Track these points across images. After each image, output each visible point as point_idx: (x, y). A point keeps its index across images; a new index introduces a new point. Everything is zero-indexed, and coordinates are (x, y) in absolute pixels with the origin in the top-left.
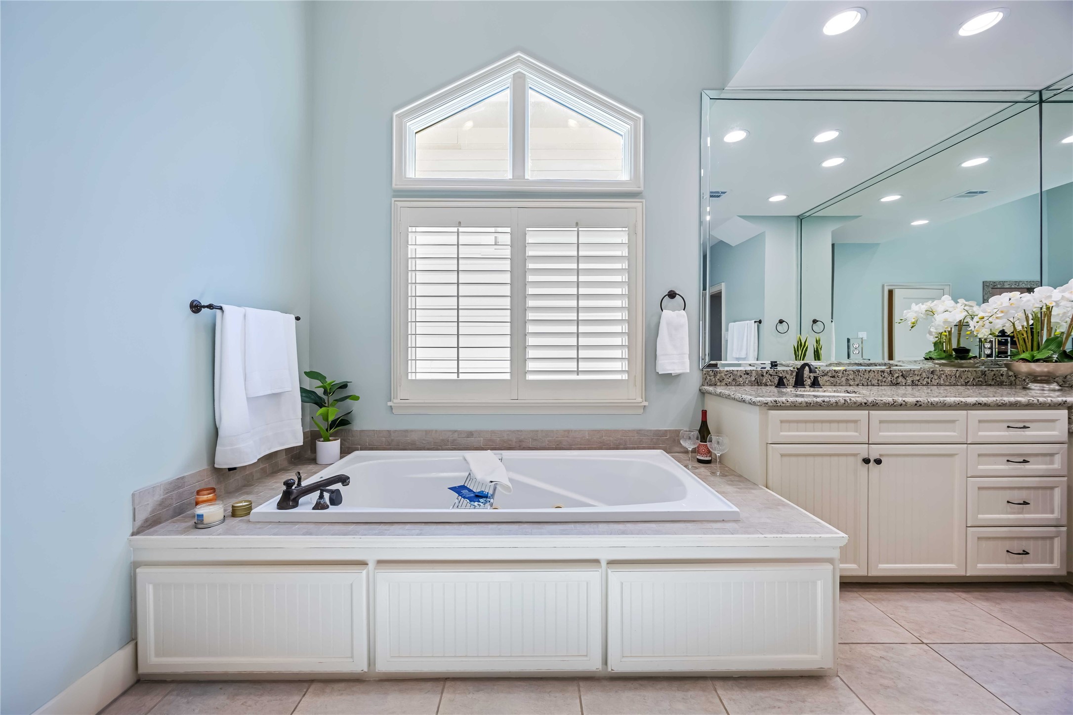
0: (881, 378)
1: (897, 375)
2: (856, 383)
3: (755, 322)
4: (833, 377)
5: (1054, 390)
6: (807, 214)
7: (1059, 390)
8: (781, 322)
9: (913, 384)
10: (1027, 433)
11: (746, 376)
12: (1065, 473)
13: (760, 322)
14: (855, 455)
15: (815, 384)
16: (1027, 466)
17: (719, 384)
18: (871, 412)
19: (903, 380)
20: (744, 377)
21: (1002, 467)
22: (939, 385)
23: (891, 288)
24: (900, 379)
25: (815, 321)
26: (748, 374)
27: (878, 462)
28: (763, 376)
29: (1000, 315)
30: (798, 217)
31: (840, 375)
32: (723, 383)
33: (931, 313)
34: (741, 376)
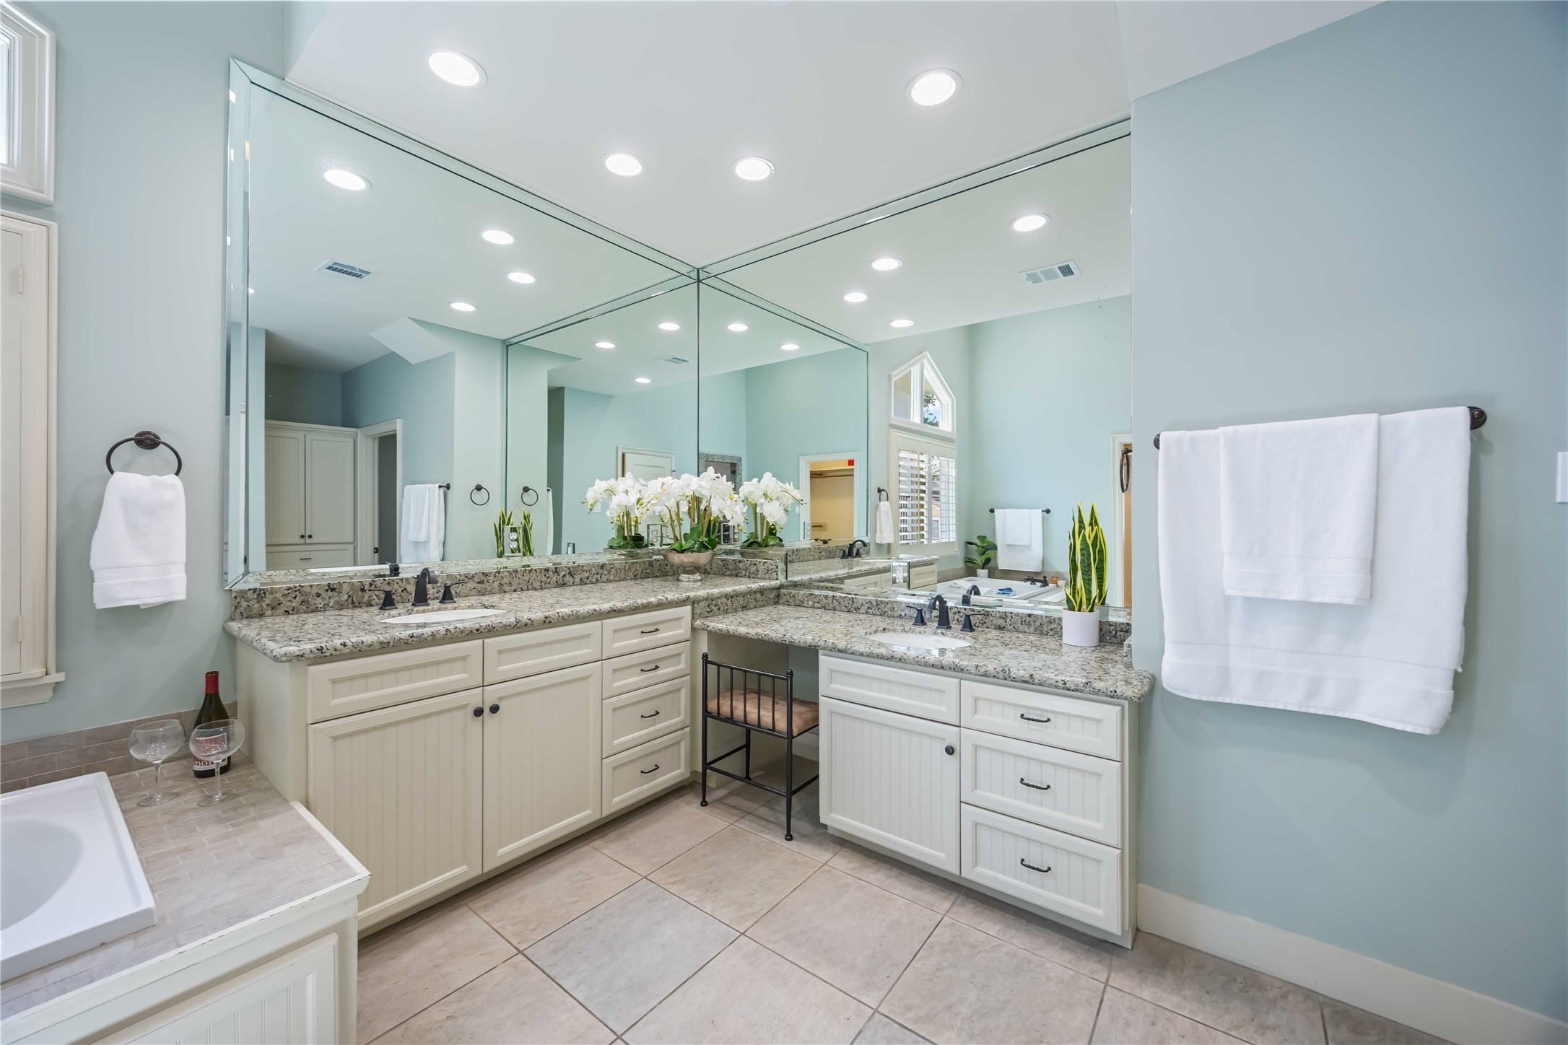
0: (544, 579)
1: (564, 573)
2: (513, 588)
3: (440, 487)
4: (481, 582)
5: (695, 581)
6: (515, 340)
7: (701, 580)
8: (479, 488)
9: (582, 583)
10: (659, 635)
11: (330, 593)
12: (688, 671)
13: (448, 487)
14: (464, 707)
15: (447, 597)
16: (659, 672)
17: (269, 612)
18: (486, 640)
19: (571, 579)
20: (324, 595)
21: (636, 679)
22: (609, 581)
23: (624, 451)
24: (568, 578)
25: (526, 490)
26: (333, 590)
27: (495, 709)
28: (363, 590)
29: (654, 502)
30: (504, 341)
31: (491, 578)
32: (281, 610)
33: (611, 492)
34: (318, 595)
